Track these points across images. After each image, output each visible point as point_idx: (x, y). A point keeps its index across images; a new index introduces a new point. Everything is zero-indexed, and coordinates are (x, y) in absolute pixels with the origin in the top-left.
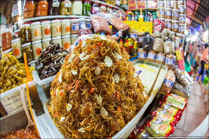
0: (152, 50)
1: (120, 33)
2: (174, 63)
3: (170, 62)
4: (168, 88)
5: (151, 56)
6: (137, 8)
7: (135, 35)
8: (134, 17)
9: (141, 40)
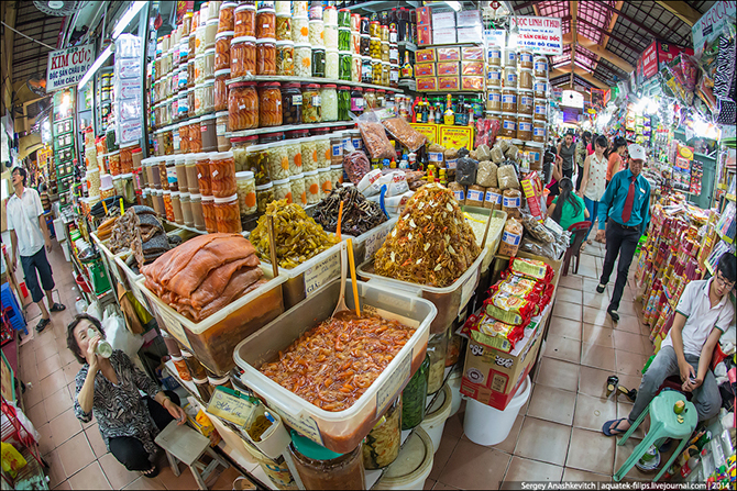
0: (475, 184)
1: (412, 156)
2: (518, 204)
3: (511, 204)
4: (512, 247)
5: (474, 195)
6: (437, 88)
7: (439, 156)
8: (434, 114)
9: (452, 165)
